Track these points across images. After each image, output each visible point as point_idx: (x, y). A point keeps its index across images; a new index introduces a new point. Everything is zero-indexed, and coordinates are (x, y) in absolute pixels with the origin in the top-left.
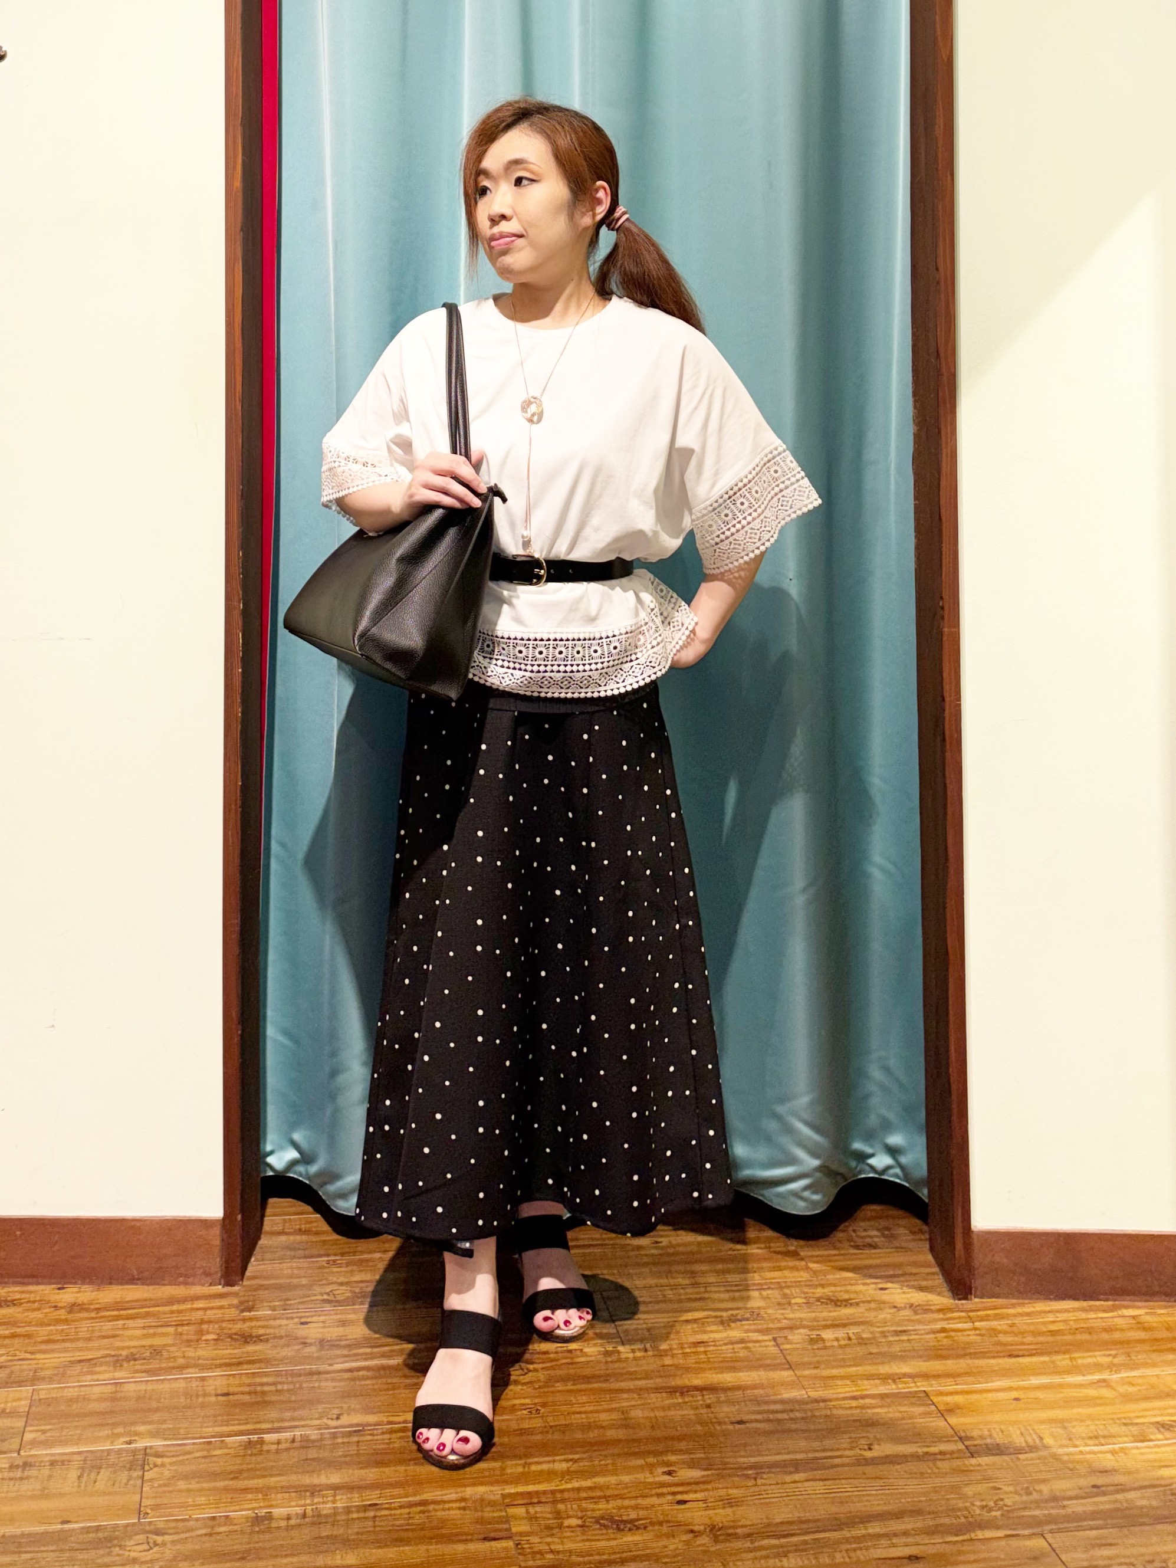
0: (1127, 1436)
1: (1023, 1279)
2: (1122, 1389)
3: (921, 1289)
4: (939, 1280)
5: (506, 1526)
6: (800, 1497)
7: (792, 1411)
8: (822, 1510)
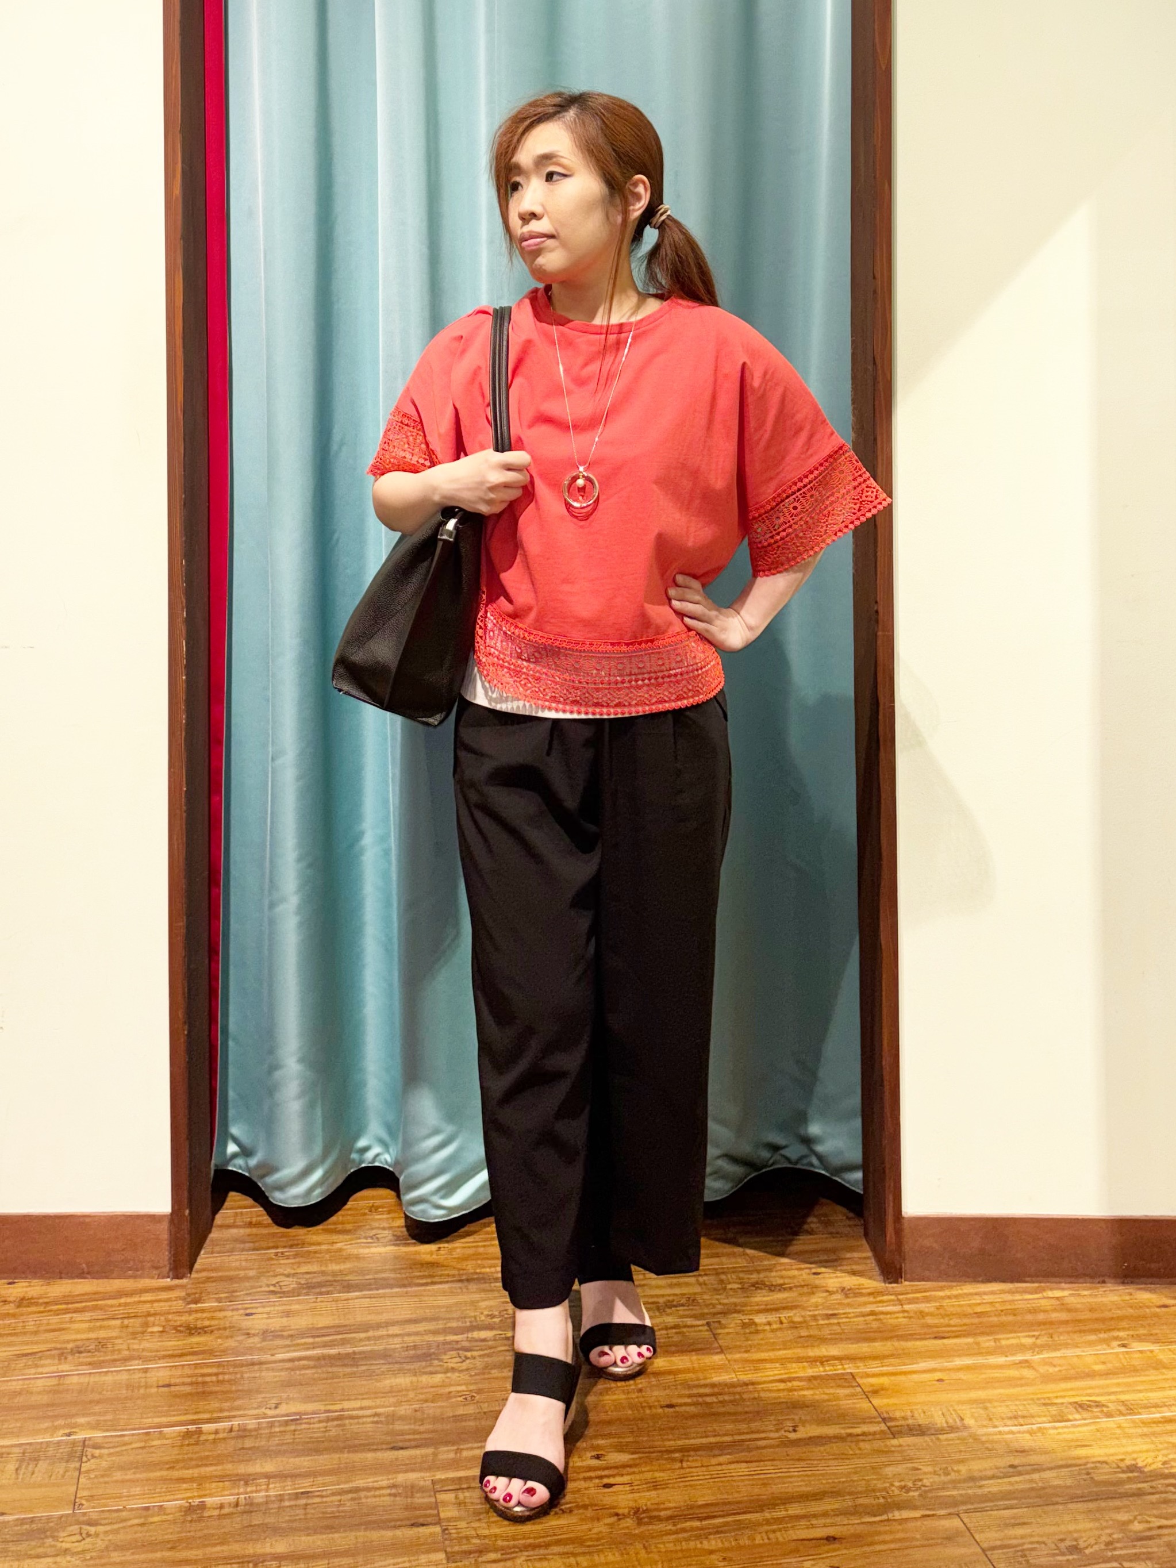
0: (1045, 1416)
1: (952, 1263)
2: (1042, 1370)
3: (854, 1273)
4: (872, 1263)
5: (435, 1512)
6: (724, 1479)
7: (721, 1394)
8: (744, 1491)
